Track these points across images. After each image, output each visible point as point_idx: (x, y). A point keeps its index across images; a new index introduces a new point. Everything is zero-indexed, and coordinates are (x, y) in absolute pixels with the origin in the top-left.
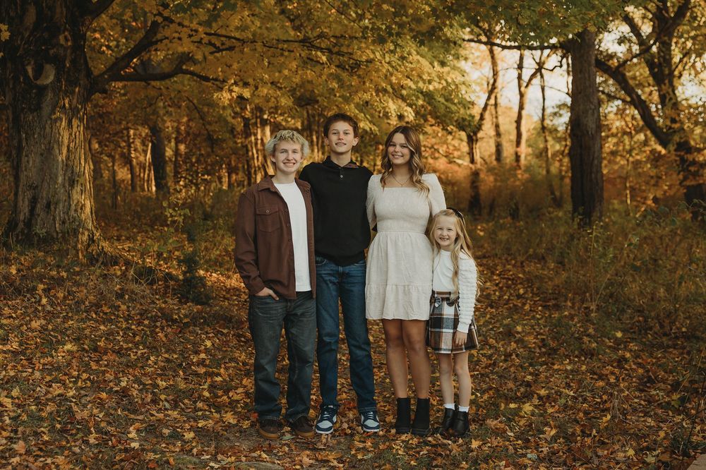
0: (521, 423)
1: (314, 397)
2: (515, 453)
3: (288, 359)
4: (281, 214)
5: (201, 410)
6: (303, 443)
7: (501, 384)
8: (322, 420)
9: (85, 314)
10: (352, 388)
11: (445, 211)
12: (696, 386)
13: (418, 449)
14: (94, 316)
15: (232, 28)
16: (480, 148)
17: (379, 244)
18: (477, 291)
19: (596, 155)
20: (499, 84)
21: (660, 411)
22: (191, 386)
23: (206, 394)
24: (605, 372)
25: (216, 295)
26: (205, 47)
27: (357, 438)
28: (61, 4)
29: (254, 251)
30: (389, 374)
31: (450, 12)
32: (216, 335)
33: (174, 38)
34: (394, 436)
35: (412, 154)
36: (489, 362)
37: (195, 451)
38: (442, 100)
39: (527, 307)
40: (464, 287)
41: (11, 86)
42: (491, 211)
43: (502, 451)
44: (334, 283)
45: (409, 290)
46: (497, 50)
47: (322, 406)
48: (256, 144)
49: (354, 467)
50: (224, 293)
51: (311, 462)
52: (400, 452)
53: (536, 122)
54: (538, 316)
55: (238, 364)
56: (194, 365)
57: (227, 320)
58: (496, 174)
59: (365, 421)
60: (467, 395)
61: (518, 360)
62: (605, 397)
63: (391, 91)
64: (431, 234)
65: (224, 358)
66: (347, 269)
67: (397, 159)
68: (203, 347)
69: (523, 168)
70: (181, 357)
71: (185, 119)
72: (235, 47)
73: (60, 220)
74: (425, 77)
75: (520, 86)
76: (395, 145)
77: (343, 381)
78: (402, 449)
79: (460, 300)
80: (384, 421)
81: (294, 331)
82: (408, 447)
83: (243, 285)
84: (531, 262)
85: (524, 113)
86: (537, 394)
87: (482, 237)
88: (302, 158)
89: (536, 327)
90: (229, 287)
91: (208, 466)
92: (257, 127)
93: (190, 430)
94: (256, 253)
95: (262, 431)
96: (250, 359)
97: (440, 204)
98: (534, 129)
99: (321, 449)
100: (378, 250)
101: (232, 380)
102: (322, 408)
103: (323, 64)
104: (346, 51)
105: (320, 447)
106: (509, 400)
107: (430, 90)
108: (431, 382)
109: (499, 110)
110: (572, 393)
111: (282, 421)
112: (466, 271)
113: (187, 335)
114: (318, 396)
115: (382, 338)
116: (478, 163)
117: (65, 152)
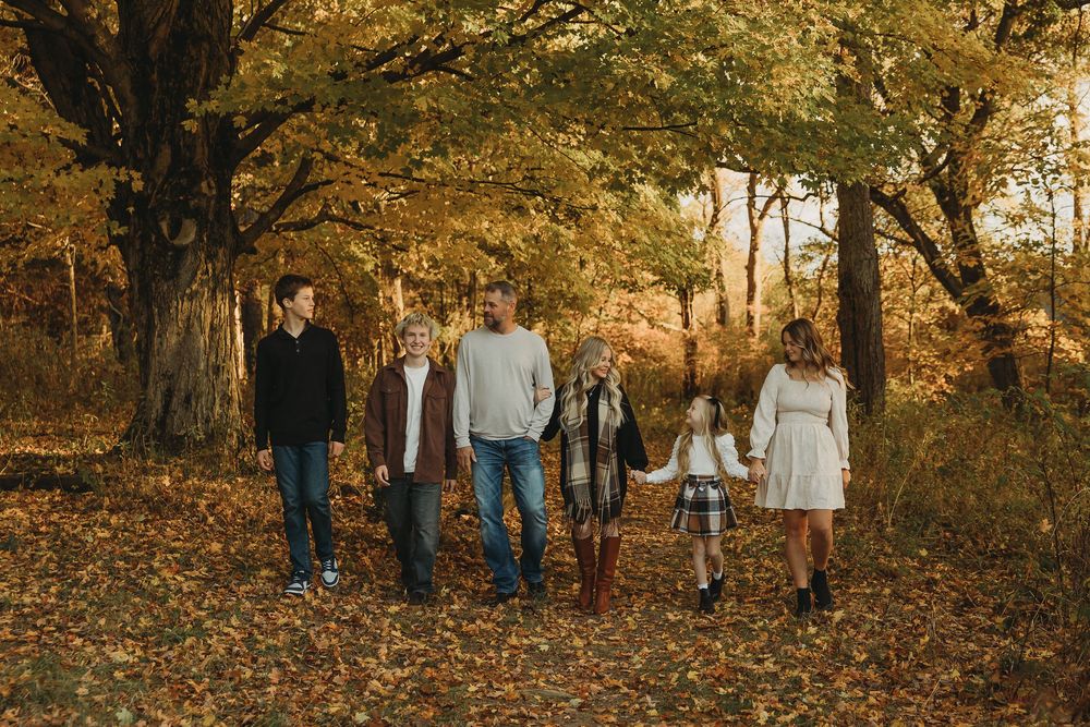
9: (266, 535)
12: (1024, 607)
14: (277, 537)
19: (874, 321)
20: (722, 215)
21: (983, 636)
24: (912, 596)
28: (203, 143)
41: (138, 247)
62: (917, 622)
69: (758, 334)
72: (418, 192)
73: (203, 417)
75: (751, 218)
85: (757, 254)
110: (877, 618)
116: (695, 327)
117: (207, 330)
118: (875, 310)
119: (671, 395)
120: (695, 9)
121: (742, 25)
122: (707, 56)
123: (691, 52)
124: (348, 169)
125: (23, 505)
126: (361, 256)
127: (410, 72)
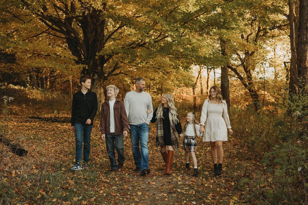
16: (196, 90)
20: (201, 72)
28: (99, 60)
35: (217, 94)
42: (200, 109)
58: (201, 98)
75: (208, 72)
76: (212, 92)
85: (209, 79)
109: (202, 79)
116: (196, 94)
117: (99, 94)
118: (228, 91)
119: (191, 108)
120: (187, 38)
121: (196, 41)
122: (190, 45)
123: (187, 45)
124: (125, 64)
125: (67, 125)
126: (127, 80)
127: (137, 47)
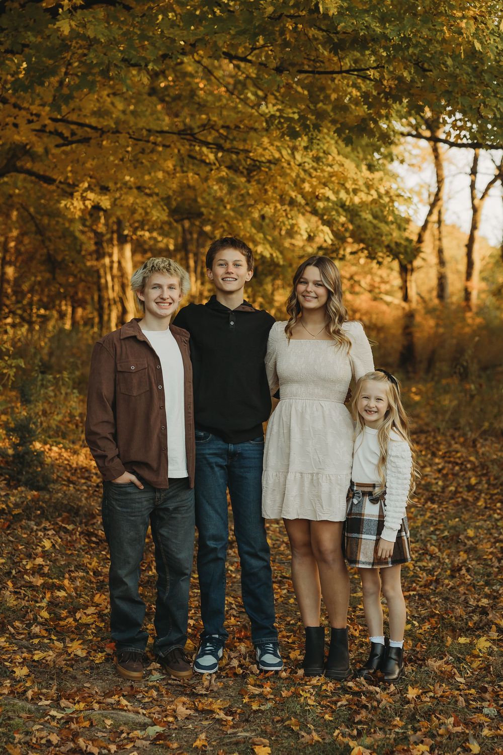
0: (475, 665)
1: (191, 622)
2: (467, 707)
3: (157, 568)
4: (150, 371)
5: (37, 637)
6: (178, 685)
7: (446, 610)
8: (204, 654)
10: (244, 610)
11: (373, 374)
13: (334, 698)
15: (87, 112)
16: (416, 282)
17: (280, 416)
18: (411, 486)
20: (444, 194)
22: (24, 603)
23: (45, 614)
25: (58, 477)
26: (48, 137)
27: (251, 680)
29: (112, 420)
30: (294, 590)
31: (387, 99)
32: (57, 533)
33: (7, 124)
34: (302, 679)
35: (329, 294)
36: (430, 577)
37: (30, 694)
38: (369, 217)
39: (481, 503)
40: (392, 479)
42: (429, 367)
43: (449, 703)
44: (221, 467)
45: (318, 479)
46: (442, 147)
47: (202, 635)
48: (111, 268)
49: (247, 721)
50: (69, 475)
51: (189, 712)
52: (310, 702)
53: (494, 248)
54: (496, 516)
55: (87, 573)
56: (27, 574)
57: (73, 512)
58: (438, 317)
59: (262, 655)
60: (400, 624)
61: (469, 577)
63: (303, 202)
64: (353, 404)
65: (68, 565)
66: (240, 448)
67: (309, 301)
68: (40, 549)
69: (474, 309)
70: (9, 561)
71: (15, 233)
72: (90, 139)
74: (349, 185)
75: (473, 198)
76: (306, 283)
77: (231, 600)
78: (313, 698)
79: (386, 496)
80: (288, 658)
81: (164, 531)
82: (320, 694)
83: (94, 463)
84: (486, 440)
86: (496, 624)
87: (417, 403)
88: (180, 296)
89: (493, 531)
90: (74, 466)
91: (47, 715)
92: (113, 245)
93: (22, 664)
94: (115, 425)
95: (120, 668)
96: (104, 567)
97: (366, 364)
98: (491, 256)
99: (201, 695)
100: (279, 424)
101: (80, 596)
102: (204, 638)
103: (210, 164)
104: (241, 147)
105: (201, 692)
106: (456, 632)
107: (353, 204)
108: (350, 604)
109: (443, 228)
111: (149, 654)
112: (397, 457)
113: (19, 531)
114: (196, 620)
115: (283, 542)
116: (414, 301)
